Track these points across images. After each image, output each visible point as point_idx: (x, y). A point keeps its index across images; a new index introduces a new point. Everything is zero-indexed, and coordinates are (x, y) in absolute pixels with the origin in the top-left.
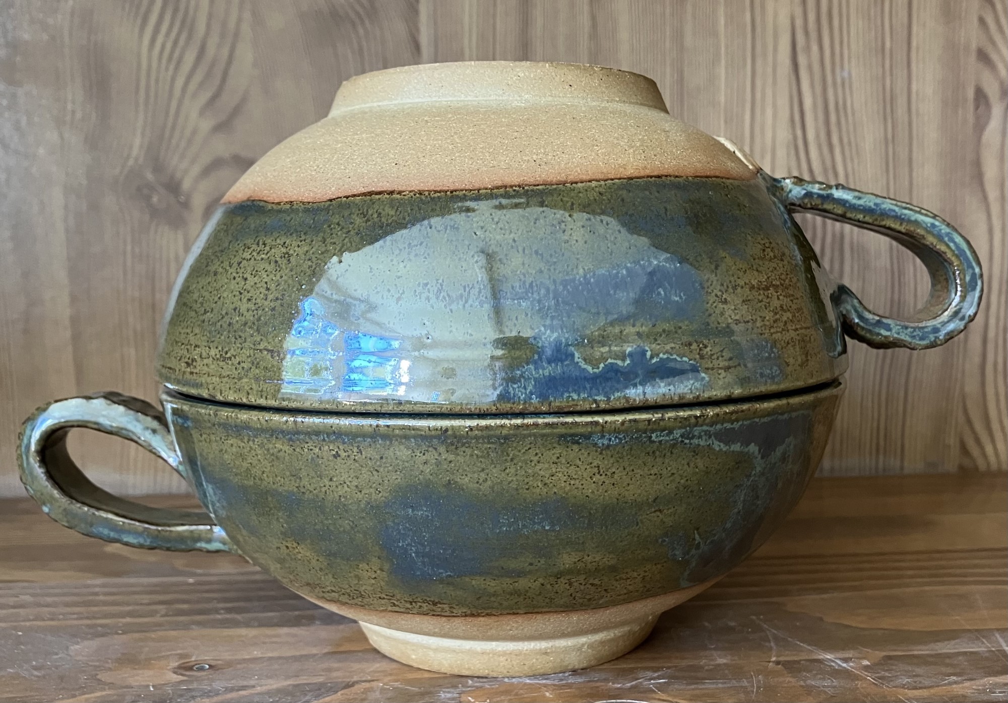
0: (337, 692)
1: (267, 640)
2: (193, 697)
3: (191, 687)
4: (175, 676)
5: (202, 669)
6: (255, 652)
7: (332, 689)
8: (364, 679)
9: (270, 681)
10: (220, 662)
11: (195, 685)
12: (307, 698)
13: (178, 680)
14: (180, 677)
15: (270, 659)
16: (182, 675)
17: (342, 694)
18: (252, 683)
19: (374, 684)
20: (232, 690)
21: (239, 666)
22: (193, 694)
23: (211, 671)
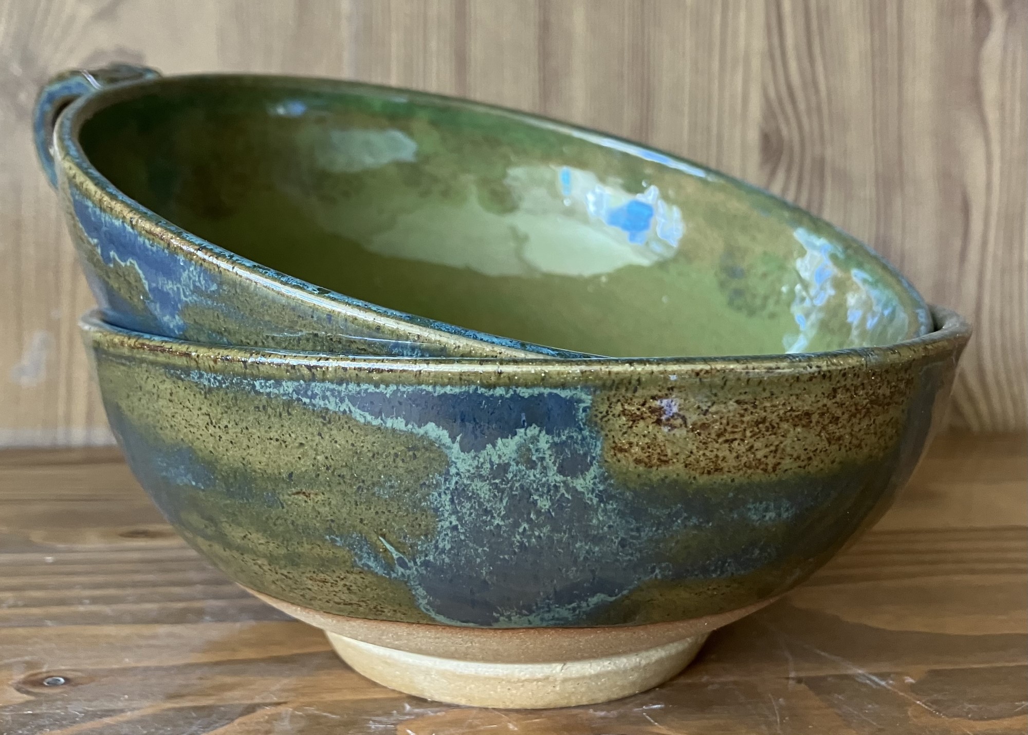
0: (232, 720)
1: (143, 642)
2: (41, 728)
3: (38, 711)
4: (18, 694)
5: (54, 684)
6: (127, 660)
7: (226, 716)
8: (268, 701)
9: (146, 703)
10: (79, 674)
11: (44, 709)
12: (194, 728)
13: (21, 700)
14: (25, 696)
15: (146, 669)
16: (28, 693)
17: (239, 724)
18: (120, 705)
19: (281, 709)
20: (93, 715)
21: (104, 680)
22: (41, 722)
23: (68, 688)
